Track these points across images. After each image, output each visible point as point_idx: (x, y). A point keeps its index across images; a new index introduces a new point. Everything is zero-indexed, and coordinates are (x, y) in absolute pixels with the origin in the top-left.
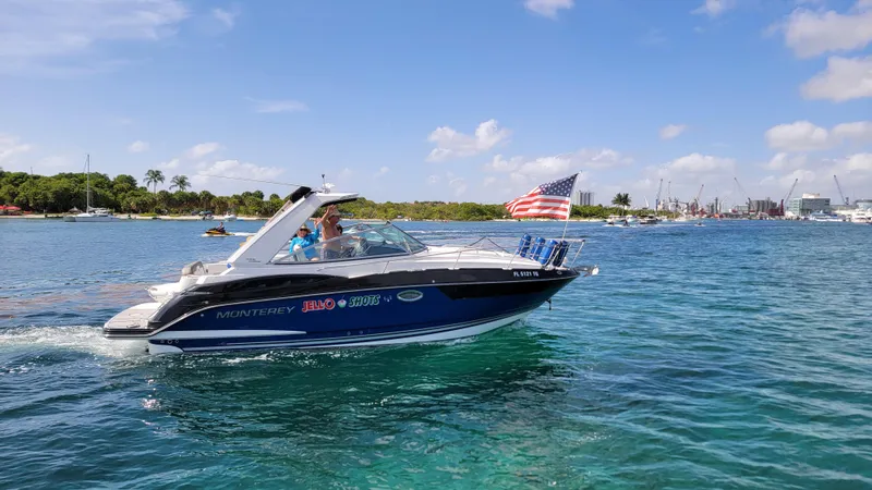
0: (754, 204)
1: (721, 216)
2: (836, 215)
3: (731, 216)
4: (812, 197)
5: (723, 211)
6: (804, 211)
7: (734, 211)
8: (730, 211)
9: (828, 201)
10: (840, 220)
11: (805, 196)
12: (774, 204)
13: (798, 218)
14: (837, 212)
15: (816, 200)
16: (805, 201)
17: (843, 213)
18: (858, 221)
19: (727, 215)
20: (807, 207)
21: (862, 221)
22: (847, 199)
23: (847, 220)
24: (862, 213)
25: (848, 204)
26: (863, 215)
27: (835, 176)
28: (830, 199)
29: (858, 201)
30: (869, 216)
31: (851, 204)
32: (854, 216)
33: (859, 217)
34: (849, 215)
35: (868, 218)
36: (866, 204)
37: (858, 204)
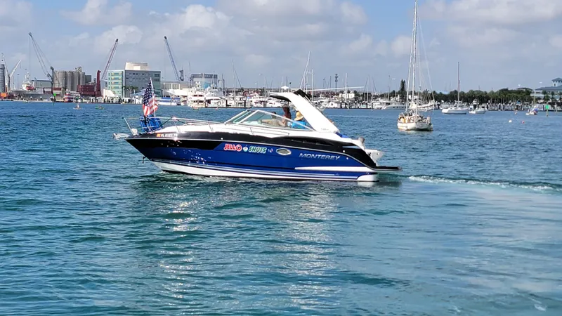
0: (60, 77)
1: (11, 96)
2: (168, 97)
3: (26, 96)
4: (137, 68)
5: (13, 88)
6: (129, 89)
7: (29, 88)
8: (24, 88)
9: (157, 75)
10: (174, 104)
11: (129, 67)
12: (88, 78)
13: (120, 101)
14: (170, 91)
15: (143, 73)
16: (129, 75)
17: (178, 92)
18: (195, 105)
19: (20, 94)
20: (133, 83)
21: (201, 105)
22: (182, 72)
23: (182, 104)
24: (200, 93)
25: (183, 80)
26: (201, 96)
27: (165, 38)
28: (160, 72)
29: (194, 76)
30: (207, 98)
31: (186, 79)
32: (191, 98)
33: (196, 99)
34: (184, 97)
35: (207, 101)
36: (204, 80)
37: (195, 80)
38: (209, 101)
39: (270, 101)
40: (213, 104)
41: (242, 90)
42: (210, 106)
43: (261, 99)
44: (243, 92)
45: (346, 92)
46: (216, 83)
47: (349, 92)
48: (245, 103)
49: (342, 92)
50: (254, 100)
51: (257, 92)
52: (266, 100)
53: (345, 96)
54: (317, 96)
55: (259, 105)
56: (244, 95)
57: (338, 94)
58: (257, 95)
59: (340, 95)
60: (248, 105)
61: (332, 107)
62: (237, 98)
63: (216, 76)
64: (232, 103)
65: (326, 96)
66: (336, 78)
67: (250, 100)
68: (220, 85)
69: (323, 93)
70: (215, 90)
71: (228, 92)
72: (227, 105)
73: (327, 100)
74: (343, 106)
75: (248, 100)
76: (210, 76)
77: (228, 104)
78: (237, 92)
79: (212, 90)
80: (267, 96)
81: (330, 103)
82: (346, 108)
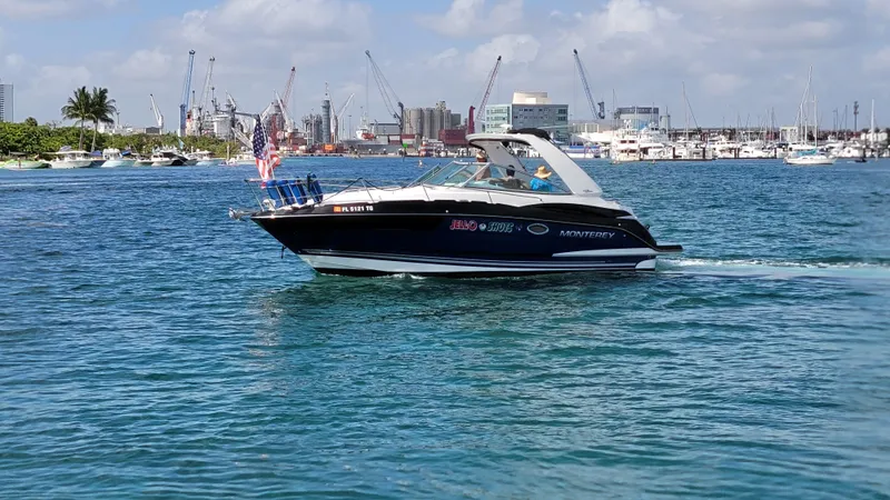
0: (413, 117)
1: (339, 149)
2: (580, 144)
3: (363, 148)
4: (532, 101)
5: (343, 136)
7: (367, 136)
8: (359, 136)
9: (563, 110)
10: (590, 156)
11: (518, 99)
12: (455, 119)
14: (583, 136)
15: (541, 108)
16: (519, 112)
17: (596, 137)
18: (623, 157)
19: (353, 145)
21: (632, 157)
22: (601, 104)
23: (603, 156)
24: (631, 138)
25: (603, 118)
26: (632, 142)
27: (576, 52)
28: (567, 106)
29: (621, 111)
30: (643, 146)
31: (609, 116)
32: (616, 146)
33: (624, 146)
34: (606, 144)
35: (642, 149)
36: (637, 116)
37: (622, 116)
38: (645, 151)
39: (747, 148)
40: (652, 155)
41: (699, 131)
42: (647, 157)
43: (731, 146)
44: (701, 134)
45: (872, 130)
46: (656, 122)
47: (877, 131)
48: (704, 151)
49: (866, 131)
50: (719, 147)
51: (724, 134)
52: (739, 146)
53: (871, 137)
54: (823, 137)
55: (727, 155)
56: (703, 139)
57: (858, 135)
58: (724, 141)
59: (863, 137)
60: (709, 156)
61: (849, 155)
62: (692, 145)
63: (656, 111)
64: (683, 153)
65: (840, 139)
66: (856, 107)
67: (712, 146)
68: (662, 125)
69: (834, 133)
70: (655, 132)
71: (675, 135)
72: (674, 156)
73: (841, 144)
74: (868, 154)
75: (709, 146)
76: (647, 111)
77: (677, 154)
78: (690, 135)
79: (650, 132)
80: (741, 140)
81: (846, 149)
82: (872, 156)
